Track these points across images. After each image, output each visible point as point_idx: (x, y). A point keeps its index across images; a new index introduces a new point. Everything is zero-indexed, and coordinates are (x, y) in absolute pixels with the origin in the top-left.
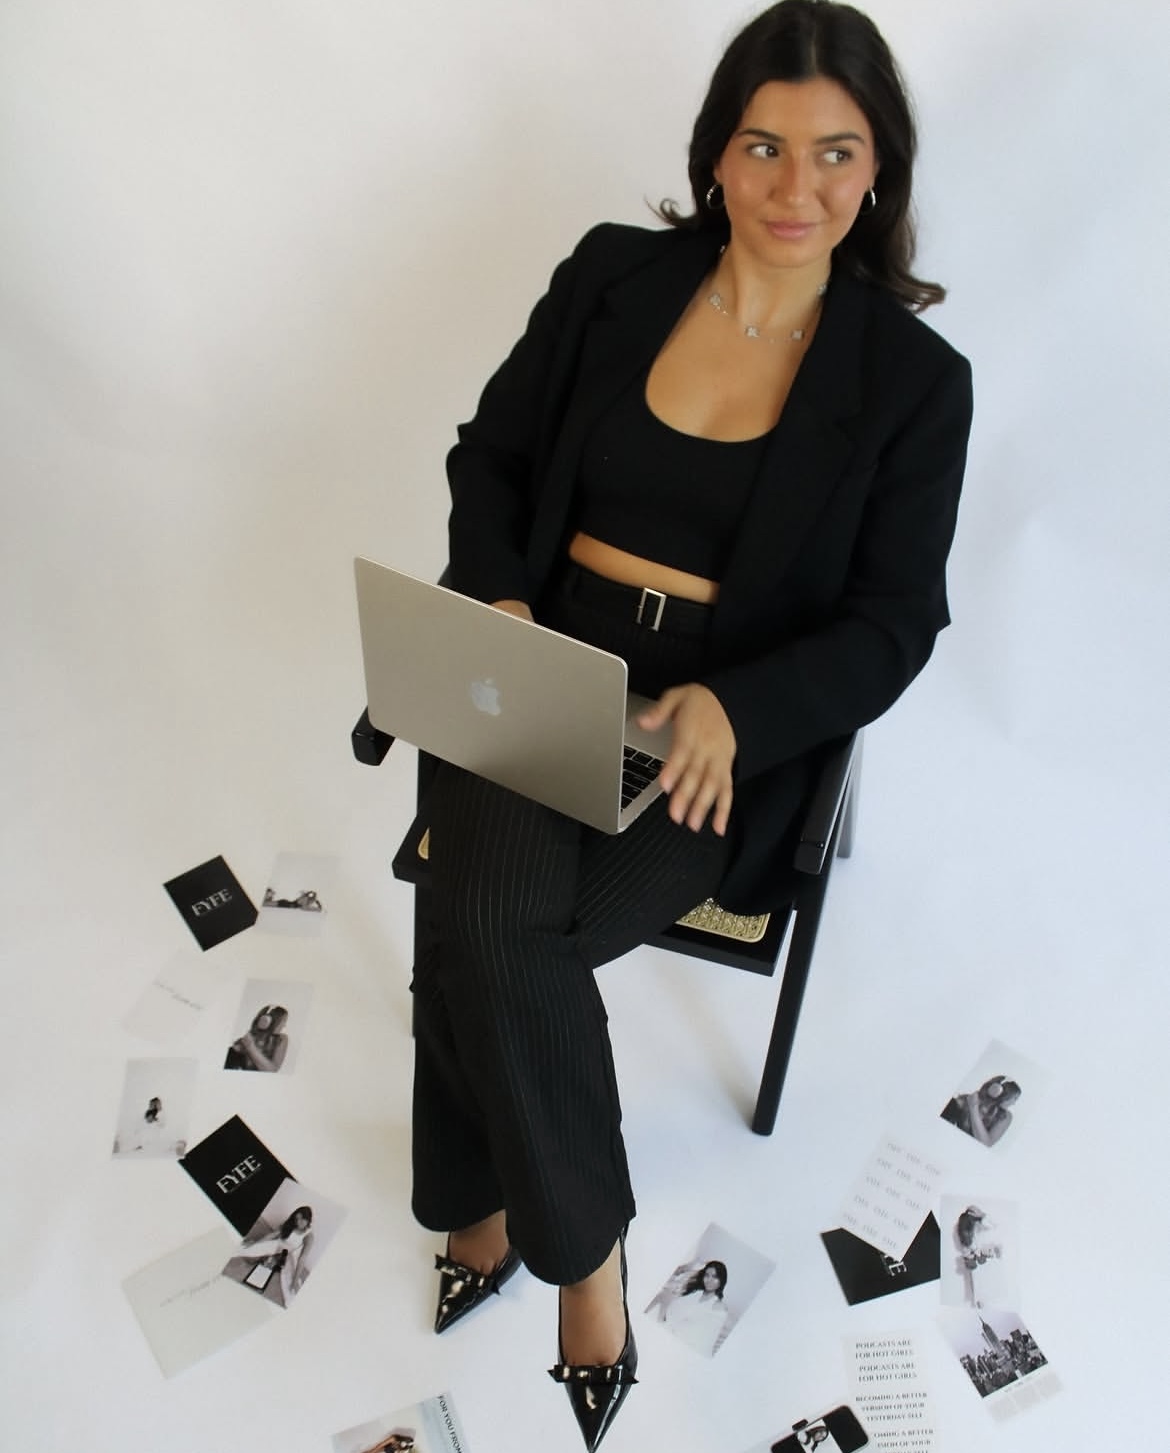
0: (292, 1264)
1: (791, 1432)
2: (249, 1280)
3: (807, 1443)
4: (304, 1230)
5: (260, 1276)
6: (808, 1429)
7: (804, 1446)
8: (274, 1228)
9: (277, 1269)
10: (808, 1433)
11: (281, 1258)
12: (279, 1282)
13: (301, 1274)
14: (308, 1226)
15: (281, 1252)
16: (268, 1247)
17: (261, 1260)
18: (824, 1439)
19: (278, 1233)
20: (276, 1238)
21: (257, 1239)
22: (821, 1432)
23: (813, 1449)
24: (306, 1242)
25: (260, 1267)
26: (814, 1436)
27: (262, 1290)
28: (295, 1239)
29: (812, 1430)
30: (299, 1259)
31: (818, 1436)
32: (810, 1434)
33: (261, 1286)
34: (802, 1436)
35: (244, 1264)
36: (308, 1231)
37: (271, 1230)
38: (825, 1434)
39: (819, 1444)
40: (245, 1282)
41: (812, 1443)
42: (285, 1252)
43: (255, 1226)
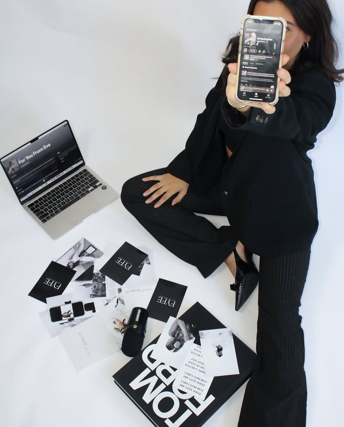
0: (78, 252)
1: (75, 318)
2: (95, 250)
3: (71, 314)
4: (71, 262)
5: (90, 250)
6: (69, 318)
7: (73, 313)
8: (81, 265)
9: (84, 251)
10: (70, 316)
11: (81, 254)
12: (84, 247)
13: (76, 247)
14: (69, 263)
15: (81, 257)
16: (85, 259)
17: (89, 255)
18: (64, 313)
19: (80, 263)
20: (82, 261)
21: (88, 263)
22: (65, 316)
23: (70, 311)
24: (72, 258)
25: (90, 253)
26: (68, 315)
27: (91, 245)
28: (75, 260)
29: (68, 317)
30: (76, 253)
31: (66, 315)
32: (69, 316)
33: (91, 247)
34: (72, 316)
35: (95, 255)
36: (69, 261)
37: (82, 264)
38: (64, 315)
39: (67, 312)
40: (96, 249)
41: (69, 313)
42: (80, 256)
43: (88, 268)
